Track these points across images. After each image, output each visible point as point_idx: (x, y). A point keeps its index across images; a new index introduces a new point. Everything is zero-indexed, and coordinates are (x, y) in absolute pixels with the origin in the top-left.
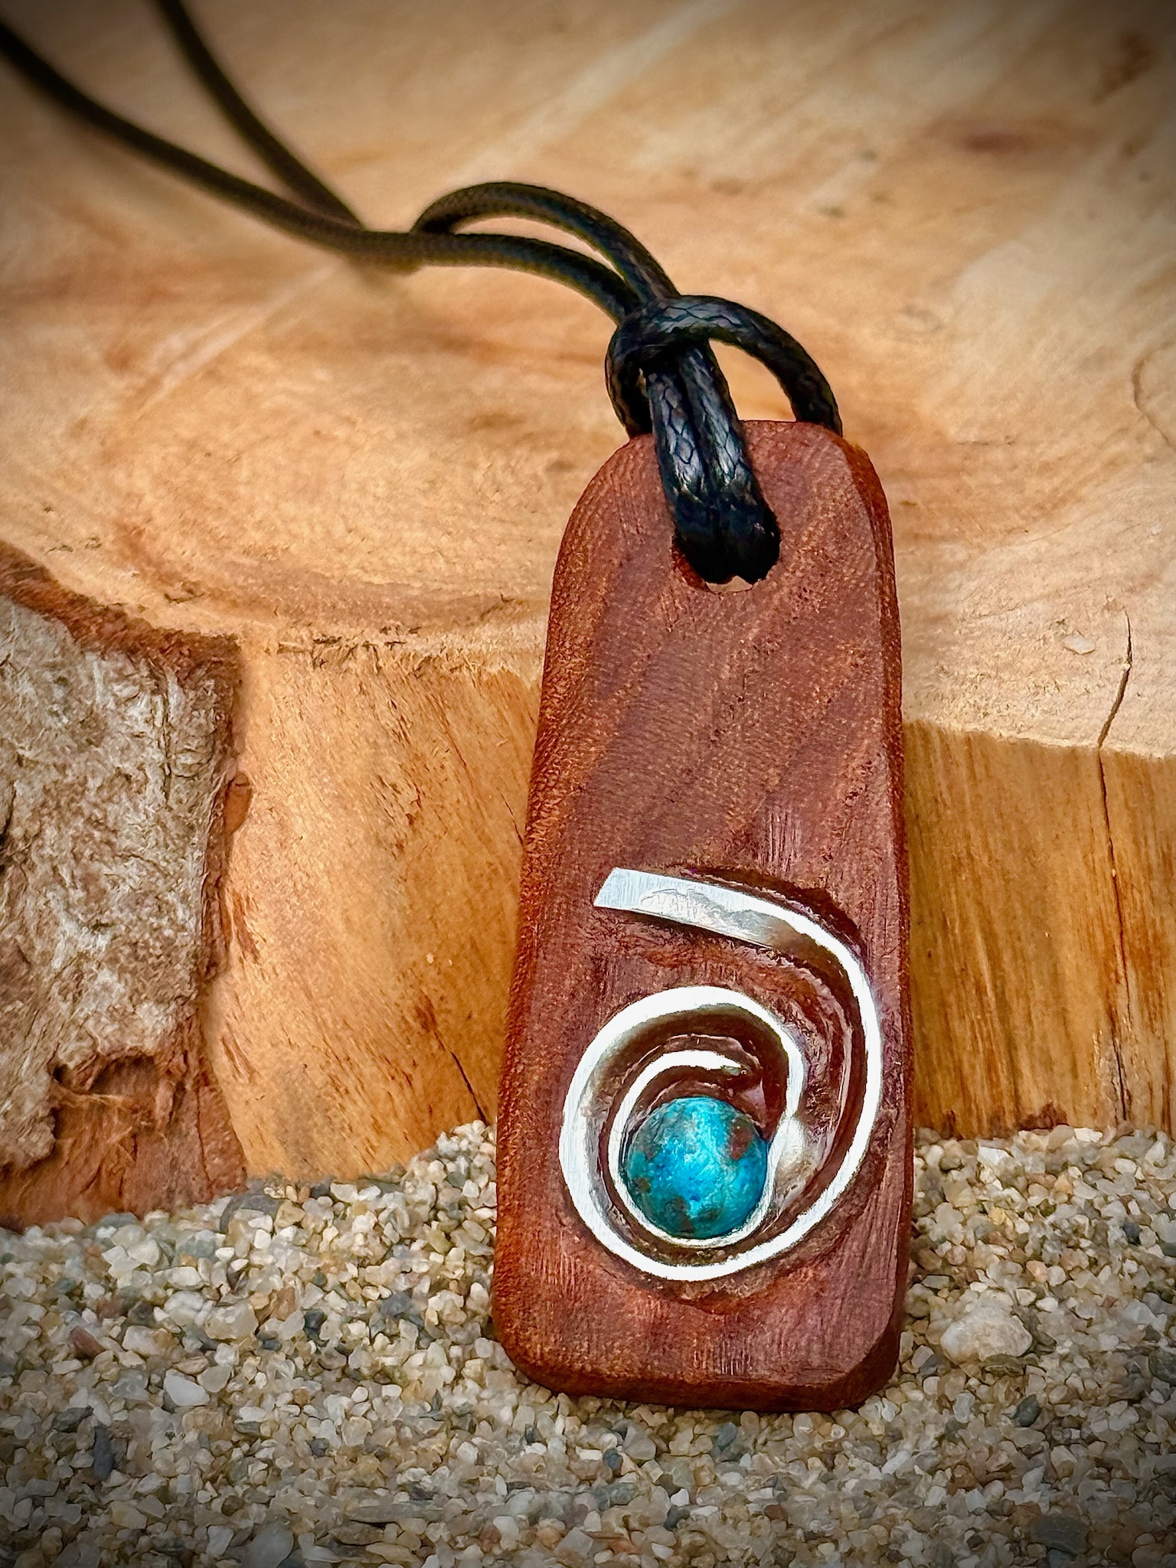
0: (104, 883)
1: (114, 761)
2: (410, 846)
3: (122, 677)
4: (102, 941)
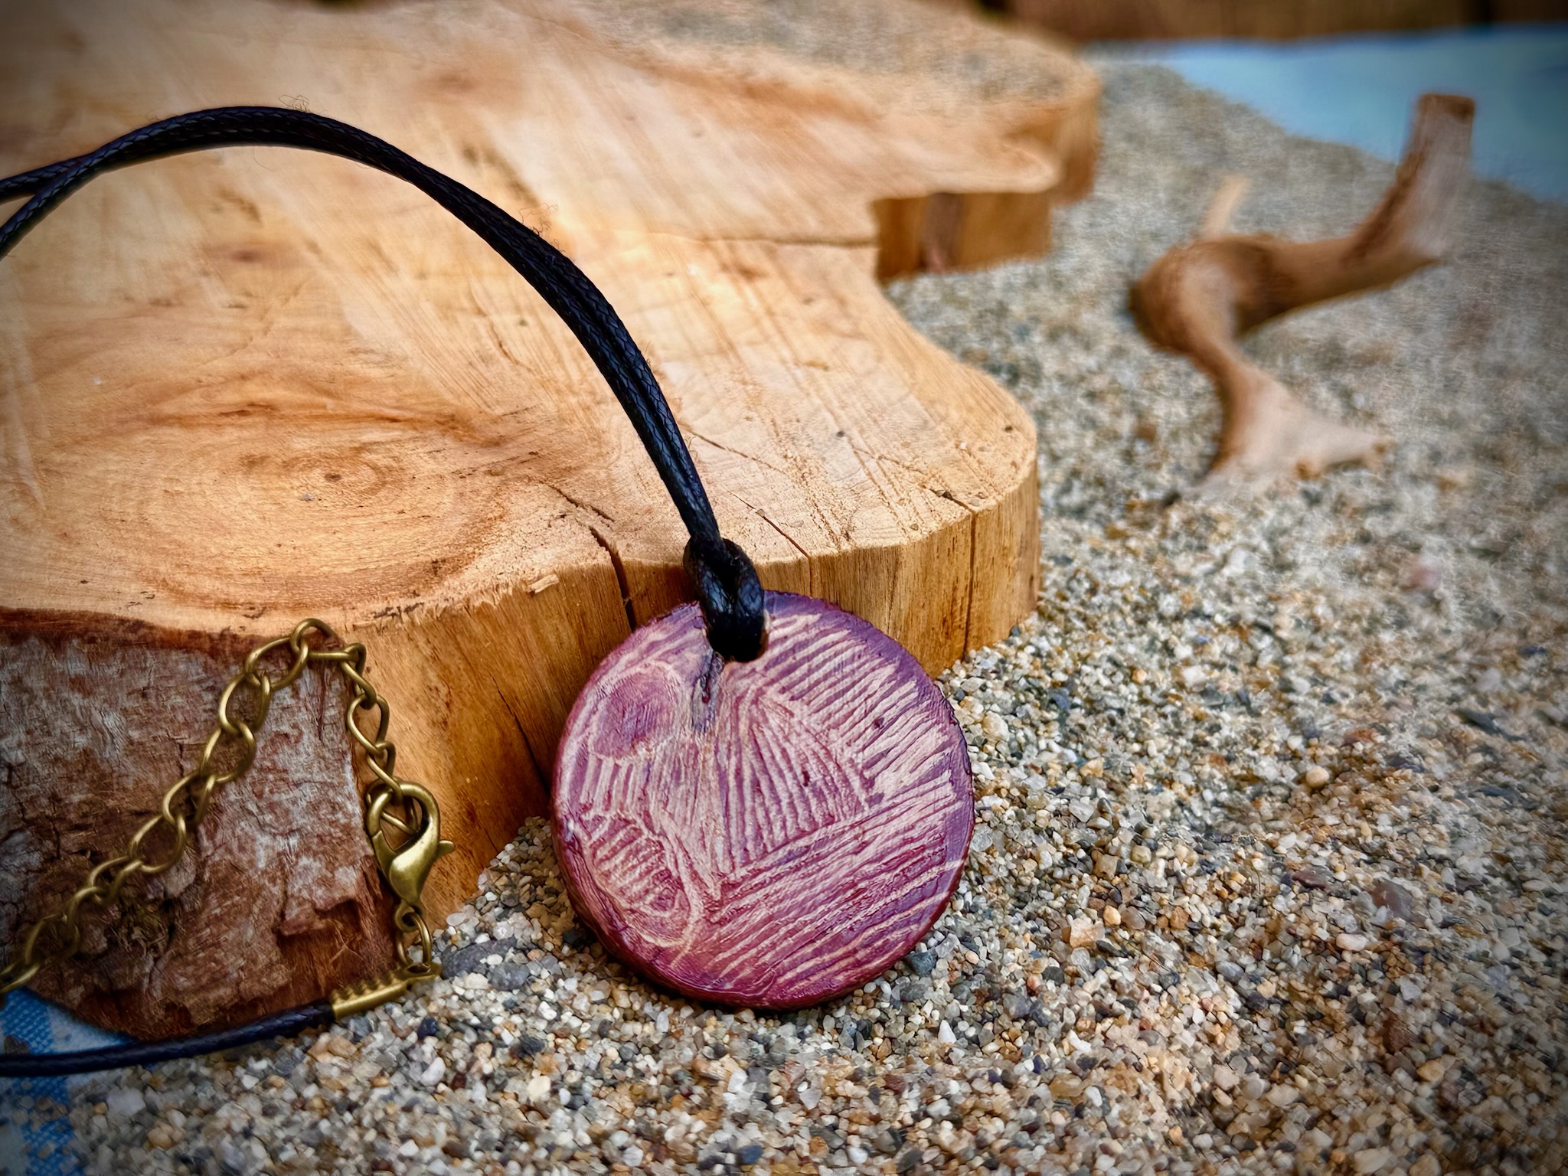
1: (274, 728)
2: (450, 720)
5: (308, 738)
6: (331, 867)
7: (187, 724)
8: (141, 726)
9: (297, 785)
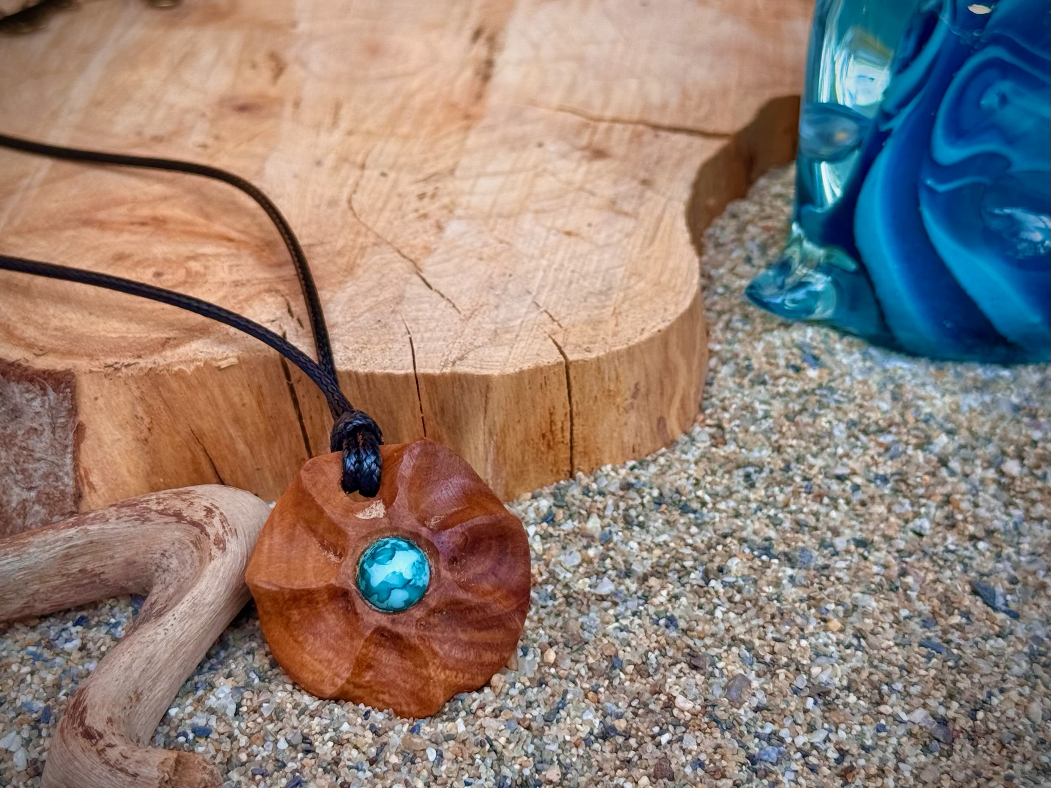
0: (31, 471)
1: (29, 424)
2: (150, 439)
3: (28, 391)
4: (33, 494)
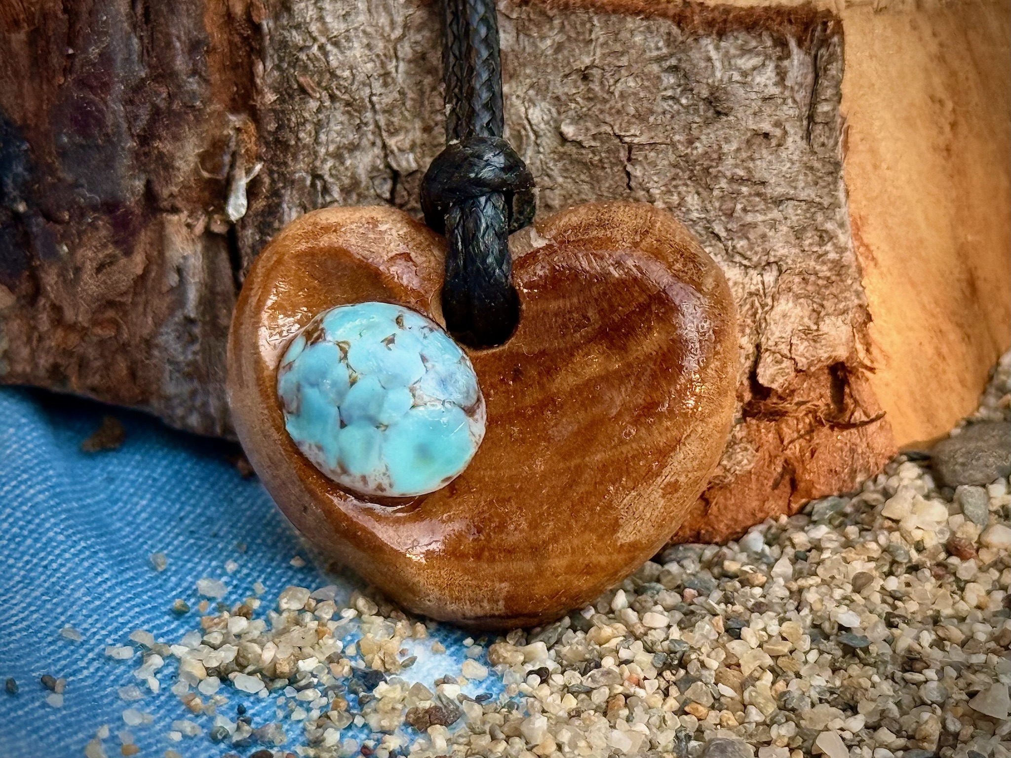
5: (794, 143)
6: (818, 315)
7: (640, 117)
8: (579, 119)
9: (778, 202)
